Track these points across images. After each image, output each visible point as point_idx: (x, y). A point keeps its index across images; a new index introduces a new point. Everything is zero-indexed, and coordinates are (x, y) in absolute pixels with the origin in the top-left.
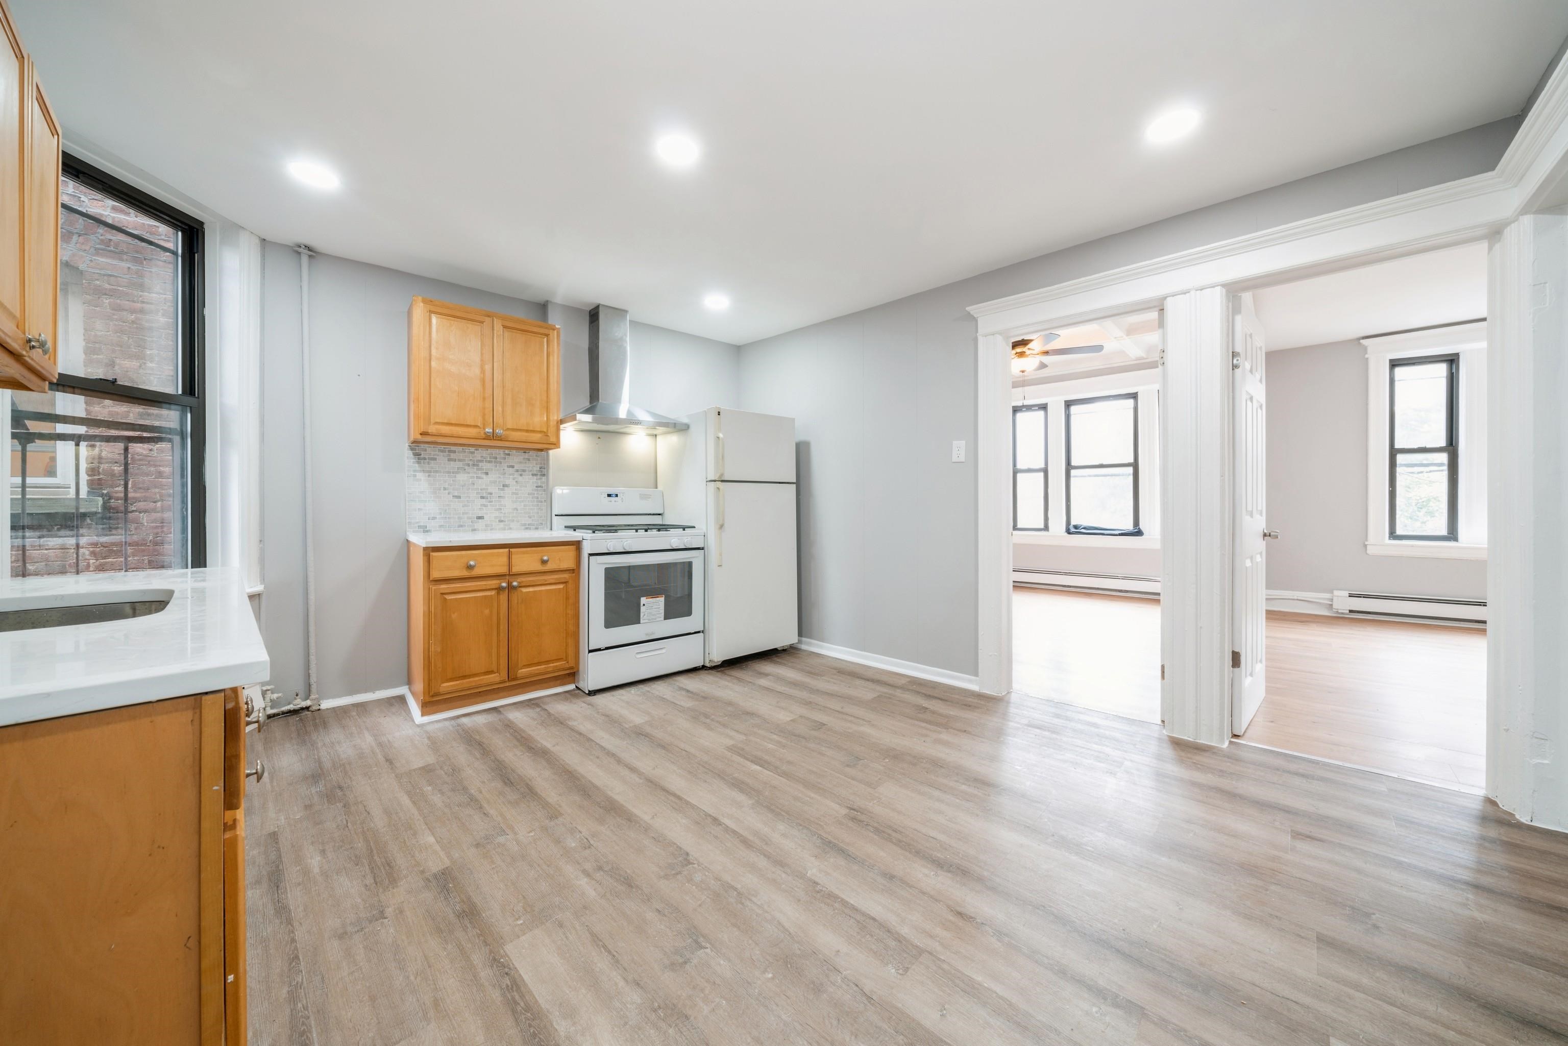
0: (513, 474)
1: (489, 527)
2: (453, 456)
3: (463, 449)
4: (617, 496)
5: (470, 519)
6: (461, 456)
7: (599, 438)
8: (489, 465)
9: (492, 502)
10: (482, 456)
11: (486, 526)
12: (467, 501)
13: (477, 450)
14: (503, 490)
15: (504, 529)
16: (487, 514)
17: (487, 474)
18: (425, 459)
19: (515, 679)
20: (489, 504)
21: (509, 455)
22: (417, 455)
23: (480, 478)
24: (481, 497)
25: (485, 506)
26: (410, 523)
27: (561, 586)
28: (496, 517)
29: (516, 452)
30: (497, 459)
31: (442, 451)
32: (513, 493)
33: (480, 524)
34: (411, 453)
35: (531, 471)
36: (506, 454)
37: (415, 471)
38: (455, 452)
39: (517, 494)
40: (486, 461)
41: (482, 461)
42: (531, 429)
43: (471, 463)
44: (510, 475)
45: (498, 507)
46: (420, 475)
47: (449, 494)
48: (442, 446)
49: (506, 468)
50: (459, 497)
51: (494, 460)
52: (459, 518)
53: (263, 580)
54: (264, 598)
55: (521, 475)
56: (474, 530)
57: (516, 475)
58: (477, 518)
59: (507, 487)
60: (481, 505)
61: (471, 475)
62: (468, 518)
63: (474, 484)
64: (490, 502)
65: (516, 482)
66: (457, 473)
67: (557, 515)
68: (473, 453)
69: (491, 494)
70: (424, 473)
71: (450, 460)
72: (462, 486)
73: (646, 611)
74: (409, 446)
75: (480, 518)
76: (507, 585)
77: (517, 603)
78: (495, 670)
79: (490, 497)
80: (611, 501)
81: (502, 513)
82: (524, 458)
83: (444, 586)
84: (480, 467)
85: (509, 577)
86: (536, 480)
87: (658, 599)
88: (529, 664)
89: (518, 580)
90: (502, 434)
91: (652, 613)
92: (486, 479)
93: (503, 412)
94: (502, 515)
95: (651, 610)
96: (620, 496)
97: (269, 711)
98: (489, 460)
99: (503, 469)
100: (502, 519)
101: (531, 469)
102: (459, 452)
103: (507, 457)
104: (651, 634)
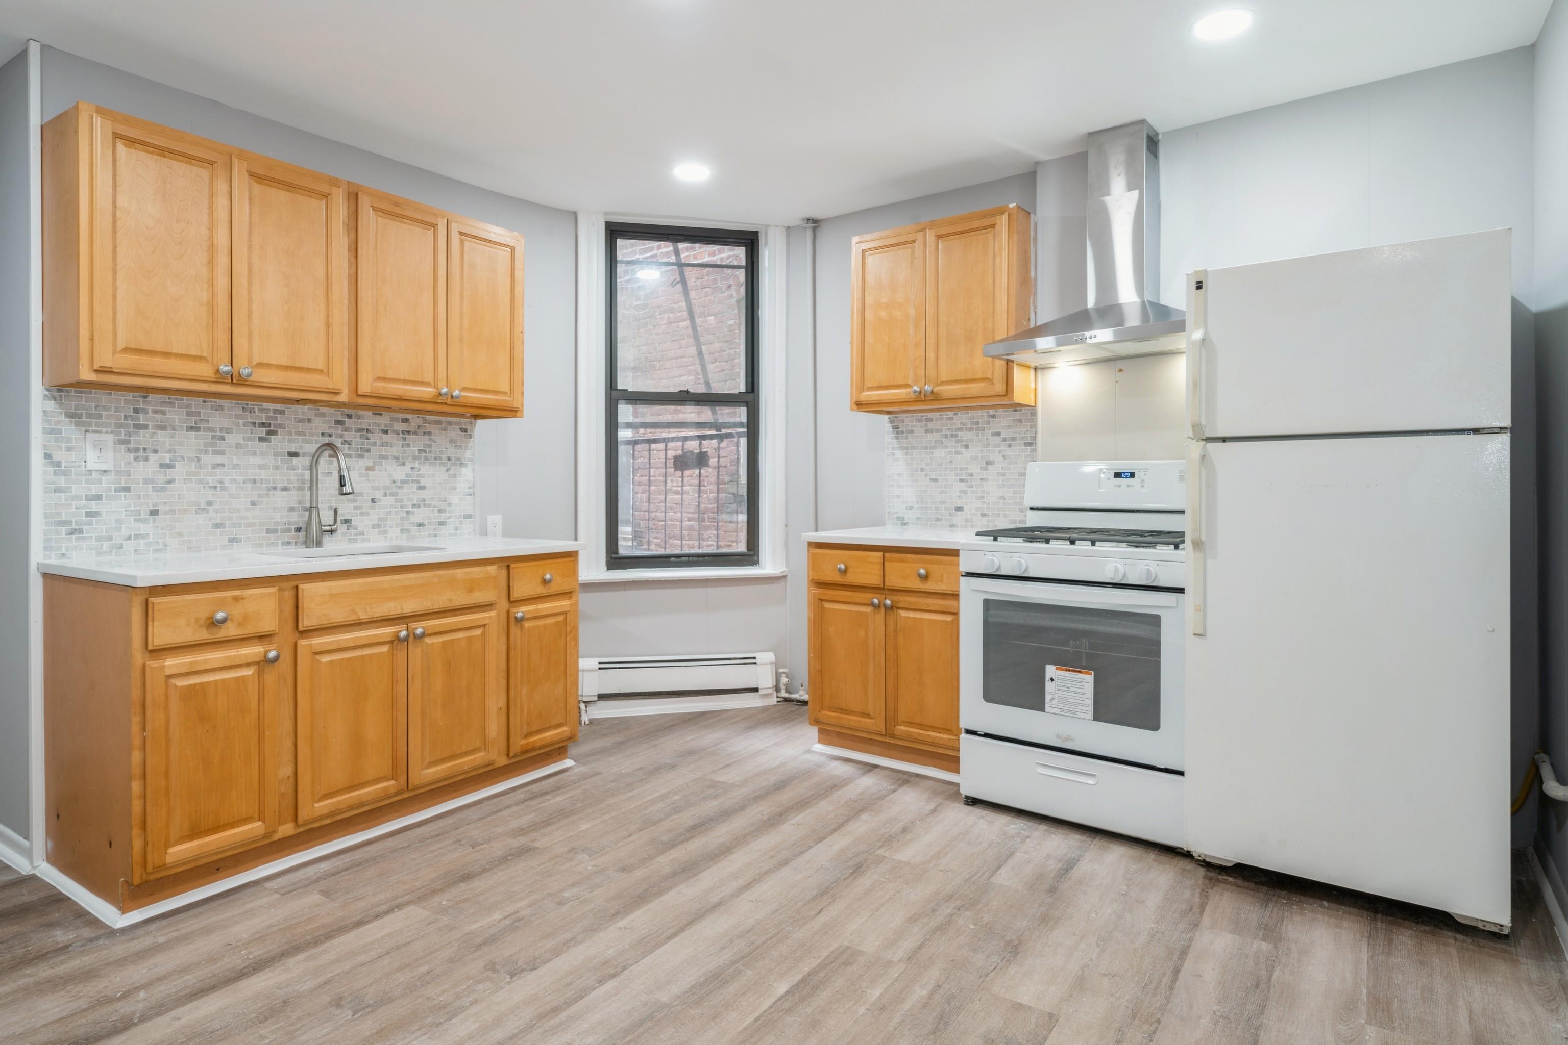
0: (999, 445)
1: (969, 524)
2: (930, 425)
3: (940, 415)
4: (1132, 475)
6: (938, 425)
7: (1121, 370)
8: (969, 435)
10: (961, 423)
11: (966, 520)
12: (945, 485)
13: (956, 414)
14: (985, 469)
16: (967, 503)
17: (967, 446)
18: (903, 432)
19: (893, 736)
20: (969, 489)
21: (994, 416)
22: (895, 428)
23: (957, 453)
24: (960, 479)
25: (964, 492)
26: (889, 513)
27: (945, 618)
28: (978, 509)
29: (1003, 411)
30: (979, 425)
31: (920, 421)
32: (999, 474)
33: (959, 518)
34: (890, 426)
35: (1023, 438)
36: (990, 415)
37: (893, 448)
38: (931, 420)
39: (1003, 475)
40: (966, 428)
41: (960, 430)
43: (949, 433)
44: (995, 446)
45: (979, 495)
46: (899, 453)
47: (926, 476)
48: (920, 414)
49: (990, 437)
50: (936, 480)
51: (976, 426)
52: (937, 509)
53: (787, 564)
54: (789, 579)
55: (1010, 446)
56: (952, 526)
57: (1003, 446)
58: (956, 510)
59: (991, 464)
60: (960, 491)
61: (949, 450)
62: (947, 509)
63: (952, 462)
64: (971, 487)
65: (1003, 456)
66: (934, 447)
67: (1031, 509)
68: (951, 419)
69: (972, 475)
70: (902, 450)
71: (927, 431)
72: (940, 465)
73: (1057, 692)
74: (889, 418)
75: (959, 509)
76: (879, 603)
77: (895, 631)
78: (872, 714)
79: (970, 479)
80: (1119, 486)
81: (984, 502)
82: (1013, 420)
83: (821, 591)
84: (959, 438)
85: (883, 592)
86: (1031, 452)
87: (1080, 675)
88: (908, 722)
89: (896, 598)
90: (932, 392)
91: (1069, 700)
92: (967, 454)
93: (937, 359)
94: (985, 506)
95: (1067, 693)
96: (1139, 475)
97: (784, 694)
98: (969, 426)
99: (987, 439)
100: (985, 512)
101: (1023, 435)
102: (937, 420)
103: (991, 420)
104: (1068, 739)
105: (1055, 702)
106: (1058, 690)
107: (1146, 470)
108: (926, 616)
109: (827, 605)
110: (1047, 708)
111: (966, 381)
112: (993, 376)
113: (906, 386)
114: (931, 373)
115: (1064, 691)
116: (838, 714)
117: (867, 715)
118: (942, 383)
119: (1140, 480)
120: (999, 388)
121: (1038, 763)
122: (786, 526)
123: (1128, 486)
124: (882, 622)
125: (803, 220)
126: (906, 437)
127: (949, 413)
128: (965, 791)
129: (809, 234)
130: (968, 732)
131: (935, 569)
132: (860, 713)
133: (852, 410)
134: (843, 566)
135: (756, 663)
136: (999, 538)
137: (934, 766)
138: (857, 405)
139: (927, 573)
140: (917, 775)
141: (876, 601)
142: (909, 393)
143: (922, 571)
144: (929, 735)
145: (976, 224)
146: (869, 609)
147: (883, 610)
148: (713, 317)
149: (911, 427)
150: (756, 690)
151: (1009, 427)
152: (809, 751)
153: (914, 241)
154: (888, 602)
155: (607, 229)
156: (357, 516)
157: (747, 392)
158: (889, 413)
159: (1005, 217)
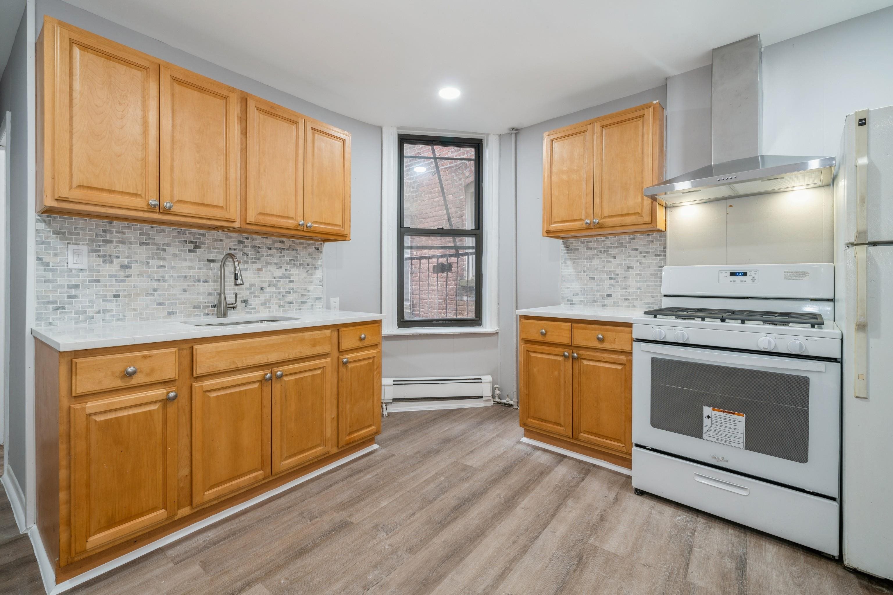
0: (637, 257)
1: (616, 304)
2: (590, 245)
3: (596, 239)
4: (745, 274)
5: (602, 296)
6: (595, 245)
7: (730, 206)
8: (616, 250)
9: (618, 282)
10: (611, 243)
11: (614, 303)
12: (599, 281)
13: (607, 238)
14: (628, 271)
15: (629, 307)
16: (614, 292)
17: (615, 258)
18: (572, 250)
19: (578, 439)
20: (616, 283)
21: (633, 239)
22: (567, 247)
23: (608, 261)
24: (610, 278)
25: (613, 285)
26: (563, 297)
27: (619, 367)
28: (622, 296)
29: (640, 236)
30: (623, 244)
31: (583, 243)
32: (637, 274)
33: (609, 301)
34: (563, 246)
35: (654, 252)
36: (631, 238)
37: (565, 259)
38: (590, 242)
39: (640, 274)
40: (614, 246)
41: (610, 247)
42: (626, 212)
43: (602, 249)
44: (634, 257)
45: (623, 287)
46: (569, 262)
47: (587, 276)
48: (583, 239)
49: (631, 251)
50: (593, 278)
51: (621, 245)
52: (594, 295)
53: (499, 326)
54: (499, 335)
55: (644, 257)
56: (604, 306)
57: (640, 257)
58: (606, 296)
59: (632, 268)
60: (610, 285)
61: (602, 260)
62: (601, 295)
63: (604, 267)
64: (617, 282)
65: (640, 263)
66: (593, 258)
67: (665, 296)
68: (604, 241)
69: (618, 275)
70: (571, 260)
71: (587, 249)
72: (596, 269)
73: (712, 426)
74: (563, 241)
75: (609, 295)
76: (569, 354)
77: (580, 373)
78: (563, 424)
79: (617, 277)
80: (734, 281)
81: (627, 291)
82: (647, 241)
83: (528, 345)
84: (609, 252)
85: (570, 348)
86: (659, 260)
87: (733, 416)
88: (589, 432)
89: (580, 352)
90: (598, 223)
91: (724, 432)
92: (614, 262)
93: (602, 202)
94: (627, 294)
95: (720, 427)
96: (750, 274)
97: (497, 400)
98: (616, 245)
99: (629, 253)
100: (627, 297)
101: (654, 250)
102: (594, 242)
103: (631, 241)
104: (722, 460)
105: (711, 433)
106: (714, 424)
107: (756, 271)
108: (602, 365)
109: (532, 354)
110: (704, 436)
111: (622, 215)
112: (642, 211)
113: (581, 220)
114: (598, 211)
115: (719, 425)
116: (540, 422)
117: (559, 425)
118: (605, 217)
119: (751, 278)
120: (647, 218)
121: (696, 474)
122: (498, 304)
123: (742, 281)
124: (570, 367)
125: (509, 129)
126: (574, 253)
127: (602, 237)
128: (635, 484)
129: (513, 136)
130: (637, 445)
131: (609, 335)
132: (555, 423)
133: (543, 236)
134: (544, 331)
135: (481, 382)
136: (658, 316)
137: (605, 460)
138: (547, 232)
139: (604, 337)
140: (594, 465)
141: (567, 354)
142: (582, 224)
143: (600, 336)
144: (604, 442)
145: (629, 116)
146: (561, 359)
147: (571, 360)
149: (577, 246)
150: (482, 397)
151: (644, 245)
152: (519, 442)
153: (585, 131)
154: (575, 355)
155: (398, 138)
156: (252, 298)
157: (475, 229)
158: (563, 238)
159: (651, 109)
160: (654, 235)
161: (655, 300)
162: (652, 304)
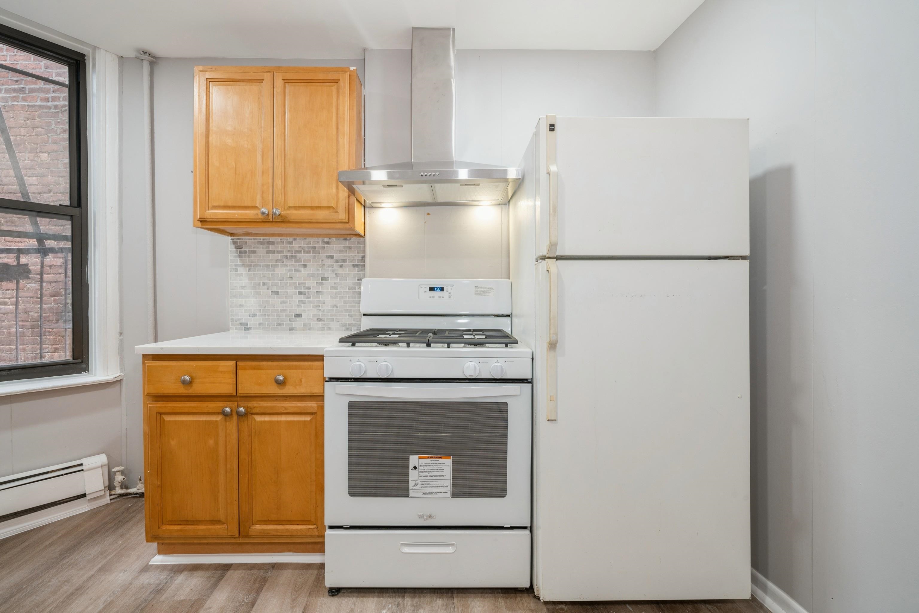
0: (332, 266)
1: (307, 327)
2: (272, 247)
3: (281, 239)
4: (442, 289)
5: (289, 316)
6: (279, 247)
7: (428, 214)
8: (307, 257)
9: (310, 298)
10: (300, 247)
11: (305, 325)
12: (285, 296)
13: (295, 239)
14: (321, 284)
15: (323, 329)
16: (305, 311)
17: (305, 266)
18: (246, 252)
19: (247, 536)
20: (307, 300)
21: (328, 243)
22: (238, 248)
23: (296, 271)
24: (299, 292)
25: (303, 302)
26: (232, 320)
27: (308, 418)
28: (314, 315)
29: (336, 240)
30: (315, 249)
31: (262, 243)
32: (332, 288)
33: (298, 323)
34: (233, 246)
35: (352, 261)
36: (325, 242)
37: (236, 265)
38: (273, 243)
39: (336, 288)
40: (304, 251)
41: (299, 252)
42: (316, 205)
43: (289, 254)
44: (329, 266)
45: (316, 304)
46: (241, 270)
47: (268, 289)
48: (262, 238)
49: (325, 259)
50: (277, 293)
51: (313, 250)
52: (278, 315)
53: (122, 369)
54: (124, 384)
55: (341, 266)
56: (292, 329)
57: (336, 267)
58: (295, 316)
59: (326, 280)
60: (299, 301)
61: (289, 268)
62: (287, 316)
63: (292, 278)
64: (308, 298)
65: (336, 274)
66: (276, 266)
67: (364, 315)
68: (291, 243)
69: (309, 288)
70: (244, 267)
71: (268, 252)
72: (281, 280)
73: (420, 478)
74: (232, 239)
75: (298, 316)
76: (231, 410)
77: (250, 435)
78: (223, 520)
79: (308, 292)
80: (433, 297)
81: (320, 310)
82: (344, 246)
83: (160, 404)
84: (298, 259)
85: (235, 399)
86: (358, 272)
87: (441, 461)
88: (265, 521)
89: (250, 405)
90: (280, 215)
91: (431, 483)
92: (305, 272)
93: (285, 186)
94: (321, 313)
95: (429, 478)
96: (447, 289)
97: (119, 491)
98: (307, 250)
99: (322, 260)
100: (321, 318)
101: (352, 259)
102: (277, 243)
103: (326, 245)
104: (430, 517)
105: (418, 487)
106: (421, 476)
107: (452, 286)
108: (284, 418)
109: (167, 418)
110: (411, 494)
111: (312, 208)
112: (337, 205)
113: (255, 207)
114: (280, 198)
115: (426, 476)
116: (183, 527)
117: (219, 522)
118: (290, 208)
119: (448, 293)
120: (342, 216)
121: (402, 544)
122: (121, 334)
123: (440, 297)
124: (235, 429)
125: (138, 50)
126: (249, 257)
127: (289, 238)
128: (330, 581)
129: (146, 66)
130: (331, 527)
131: (293, 375)
132: (209, 521)
133: (195, 226)
134: (187, 378)
135: (82, 470)
136: (356, 344)
137: (290, 551)
138: (201, 221)
139: (285, 378)
140: (274, 566)
141: (228, 410)
142: (257, 214)
143: (280, 378)
144: (287, 529)
145: (320, 77)
146: (219, 418)
147: (235, 417)
148: (47, 154)
149: (254, 248)
150: (84, 495)
151: (341, 252)
153: (261, 81)
154: (242, 409)
157: (71, 206)
158: (232, 234)
159: (347, 76)
160: (352, 240)
161: (354, 320)
162: (350, 325)
